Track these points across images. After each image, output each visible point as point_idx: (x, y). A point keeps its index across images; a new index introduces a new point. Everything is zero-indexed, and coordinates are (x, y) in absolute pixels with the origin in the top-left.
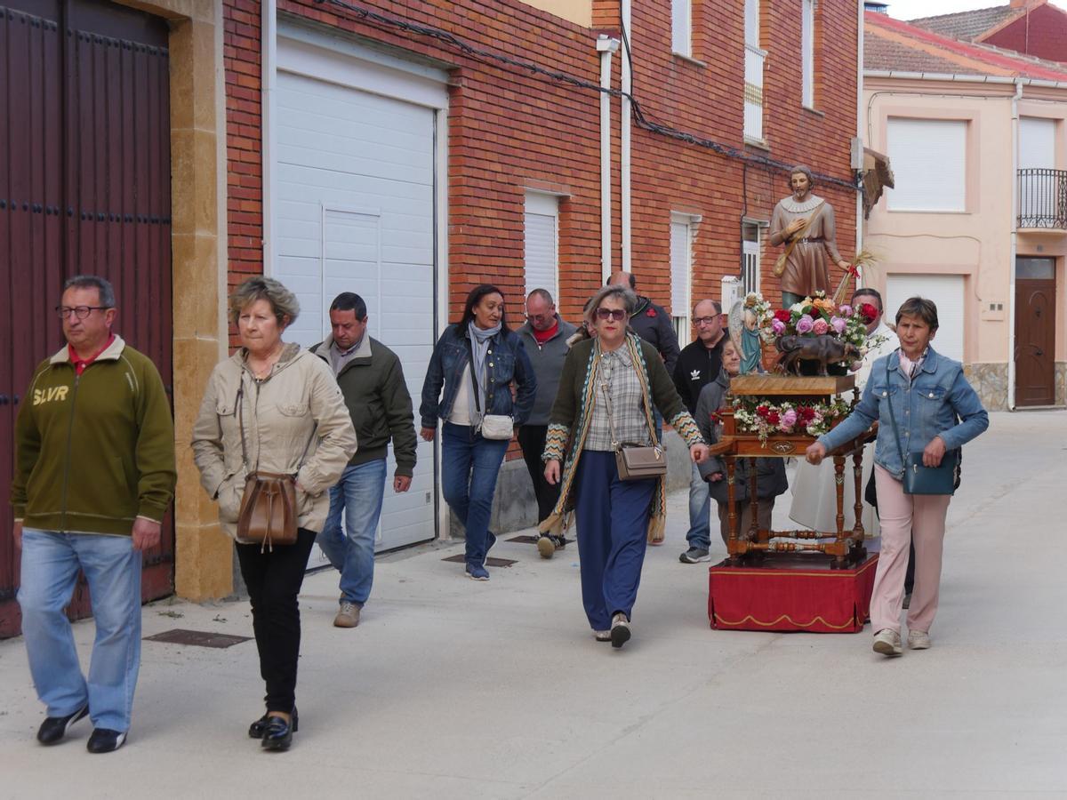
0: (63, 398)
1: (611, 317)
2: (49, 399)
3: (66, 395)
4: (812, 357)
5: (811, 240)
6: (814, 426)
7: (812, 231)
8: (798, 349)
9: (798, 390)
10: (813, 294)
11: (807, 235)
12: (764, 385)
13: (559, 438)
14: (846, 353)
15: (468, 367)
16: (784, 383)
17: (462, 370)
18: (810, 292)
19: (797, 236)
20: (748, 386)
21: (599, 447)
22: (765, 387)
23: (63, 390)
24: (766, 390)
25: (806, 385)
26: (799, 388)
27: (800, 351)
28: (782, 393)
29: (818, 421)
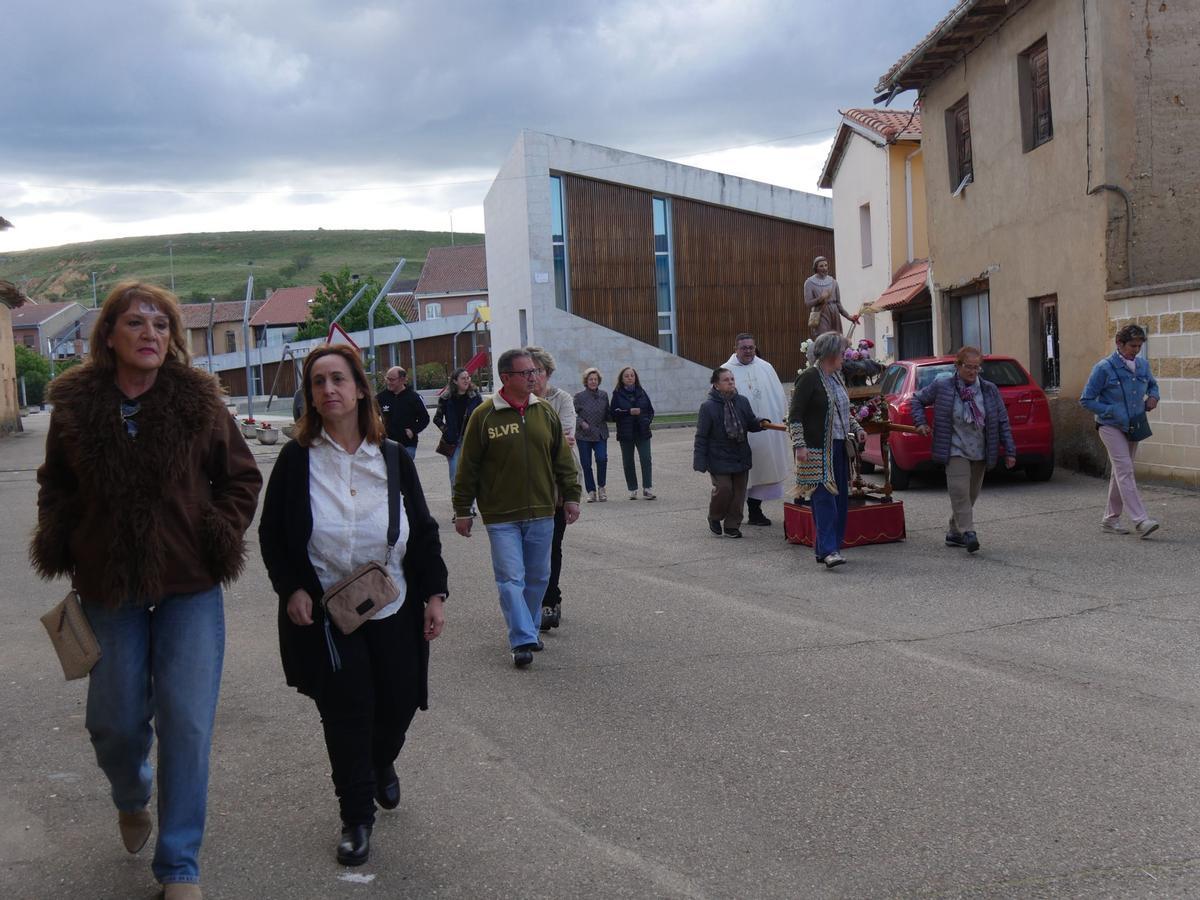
2: (506, 433)
6: (879, 415)
11: (832, 299)
29: (880, 412)
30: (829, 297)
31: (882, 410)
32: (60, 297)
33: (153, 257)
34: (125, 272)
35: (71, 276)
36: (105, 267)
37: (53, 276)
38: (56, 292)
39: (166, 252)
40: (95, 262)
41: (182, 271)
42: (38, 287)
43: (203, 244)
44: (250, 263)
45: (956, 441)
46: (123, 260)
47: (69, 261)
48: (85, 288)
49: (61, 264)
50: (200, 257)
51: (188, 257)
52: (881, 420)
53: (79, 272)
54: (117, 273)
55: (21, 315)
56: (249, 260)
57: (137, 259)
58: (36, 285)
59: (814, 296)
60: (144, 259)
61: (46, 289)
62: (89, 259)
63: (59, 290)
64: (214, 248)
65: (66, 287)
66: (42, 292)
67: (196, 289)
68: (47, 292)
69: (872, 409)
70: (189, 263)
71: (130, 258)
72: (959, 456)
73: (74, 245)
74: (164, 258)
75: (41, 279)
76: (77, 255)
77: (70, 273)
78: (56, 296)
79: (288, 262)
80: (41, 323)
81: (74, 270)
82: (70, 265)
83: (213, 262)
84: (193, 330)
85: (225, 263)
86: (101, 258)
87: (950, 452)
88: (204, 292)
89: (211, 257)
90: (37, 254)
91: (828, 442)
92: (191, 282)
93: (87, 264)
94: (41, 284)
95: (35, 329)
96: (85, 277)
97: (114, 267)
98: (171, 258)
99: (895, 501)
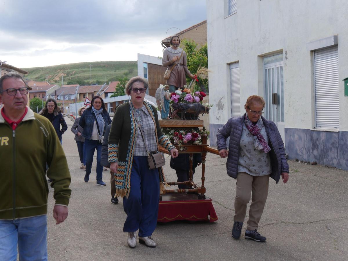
0: (7, 144)
1: (139, 92)
3: (8, 142)
4: (193, 112)
5: (181, 65)
6: (199, 140)
7: (181, 61)
8: (188, 108)
9: (189, 125)
10: (182, 87)
11: (179, 63)
12: (174, 123)
13: (116, 151)
14: (206, 110)
15: (95, 122)
16: (183, 122)
17: (93, 123)
18: (180, 86)
19: (176, 63)
20: (168, 123)
21: (141, 154)
22: (175, 124)
23: (6, 139)
24: (175, 125)
25: (191, 123)
26: (189, 124)
27: (189, 109)
28: (182, 126)
29: (200, 138)
30: (178, 60)
31: (202, 137)
32: (58, 81)
33: (86, 69)
34: (77, 74)
35: (62, 75)
36: (72, 72)
37: (56, 75)
38: (57, 80)
39: (89, 68)
40: (69, 70)
41: (95, 73)
42: (51, 78)
43: (101, 65)
44: (115, 71)
45: (241, 161)
46: (77, 70)
47: (61, 70)
48: (65, 78)
49: (59, 71)
50: (100, 69)
51: (96, 69)
52: (201, 144)
53: (64, 74)
54: (75, 74)
55: (41, 88)
56: (115, 70)
57: (81, 70)
58: (51, 77)
59: (168, 60)
60: (83, 70)
61: (54, 78)
62: (67, 69)
63: (57, 79)
64: (104, 66)
65: (60, 78)
66: (52, 79)
67: (98, 79)
68: (54, 80)
69: (195, 136)
70: (97, 71)
71: (79, 69)
72: (245, 173)
73: (63, 65)
74: (89, 69)
75: (53, 75)
76: (63, 68)
77: (61, 74)
78: (57, 81)
79: (126, 71)
80: (47, 91)
81: (62, 73)
82: (62, 71)
83: (104, 70)
84: (89, 93)
85: (107, 71)
86: (70, 69)
87: (237, 169)
88: (100, 80)
89: (104, 69)
90: (52, 68)
91: (130, 157)
92: (97, 77)
93: (66, 71)
94: (52, 77)
95: (45, 92)
96: (65, 75)
97: (74, 72)
98: (91, 69)
99: (207, 199)
